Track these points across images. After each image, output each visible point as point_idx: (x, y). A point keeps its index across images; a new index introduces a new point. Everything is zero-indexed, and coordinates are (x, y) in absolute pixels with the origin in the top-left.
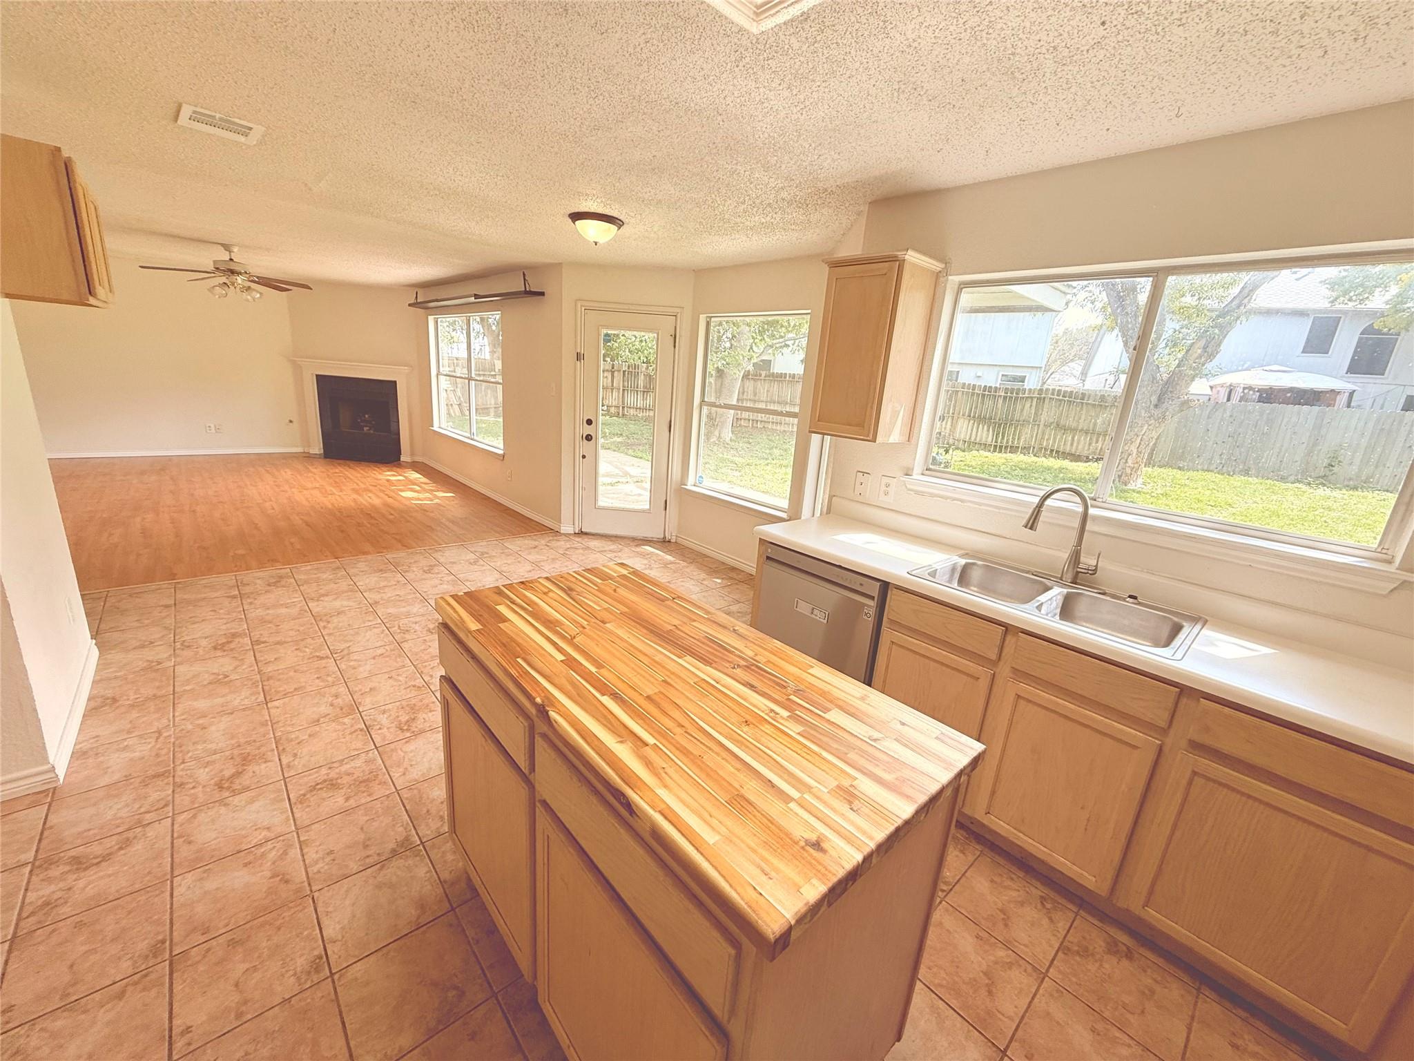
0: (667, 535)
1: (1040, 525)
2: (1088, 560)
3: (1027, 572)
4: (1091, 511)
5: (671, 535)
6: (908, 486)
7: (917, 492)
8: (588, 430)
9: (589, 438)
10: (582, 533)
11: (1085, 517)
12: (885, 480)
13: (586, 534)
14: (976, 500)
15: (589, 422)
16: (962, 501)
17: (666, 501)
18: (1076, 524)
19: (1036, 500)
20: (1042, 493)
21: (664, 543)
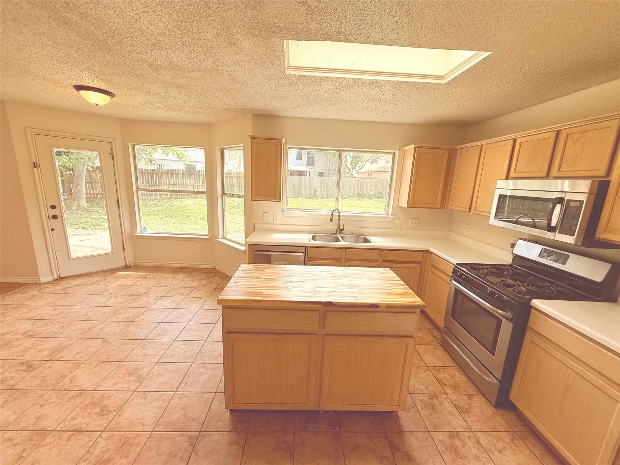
0: (127, 263)
1: (333, 220)
2: (341, 227)
3: (328, 234)
4: (340, 214)
5: (130, 261)
6: (284, 215)
7: (288, 217)
8: (53, 212)
9: (55, 217)
10: (60, 279)
11: (339, 215)
12: (275, 214)
13: (64, 278)
14: (308, 216)
15: (53, 207)
16: (303, 217)
17: (123, 245)
18: (337, 218)
19: (331, 213)
20: (331, 212)
21: (127, 267)
